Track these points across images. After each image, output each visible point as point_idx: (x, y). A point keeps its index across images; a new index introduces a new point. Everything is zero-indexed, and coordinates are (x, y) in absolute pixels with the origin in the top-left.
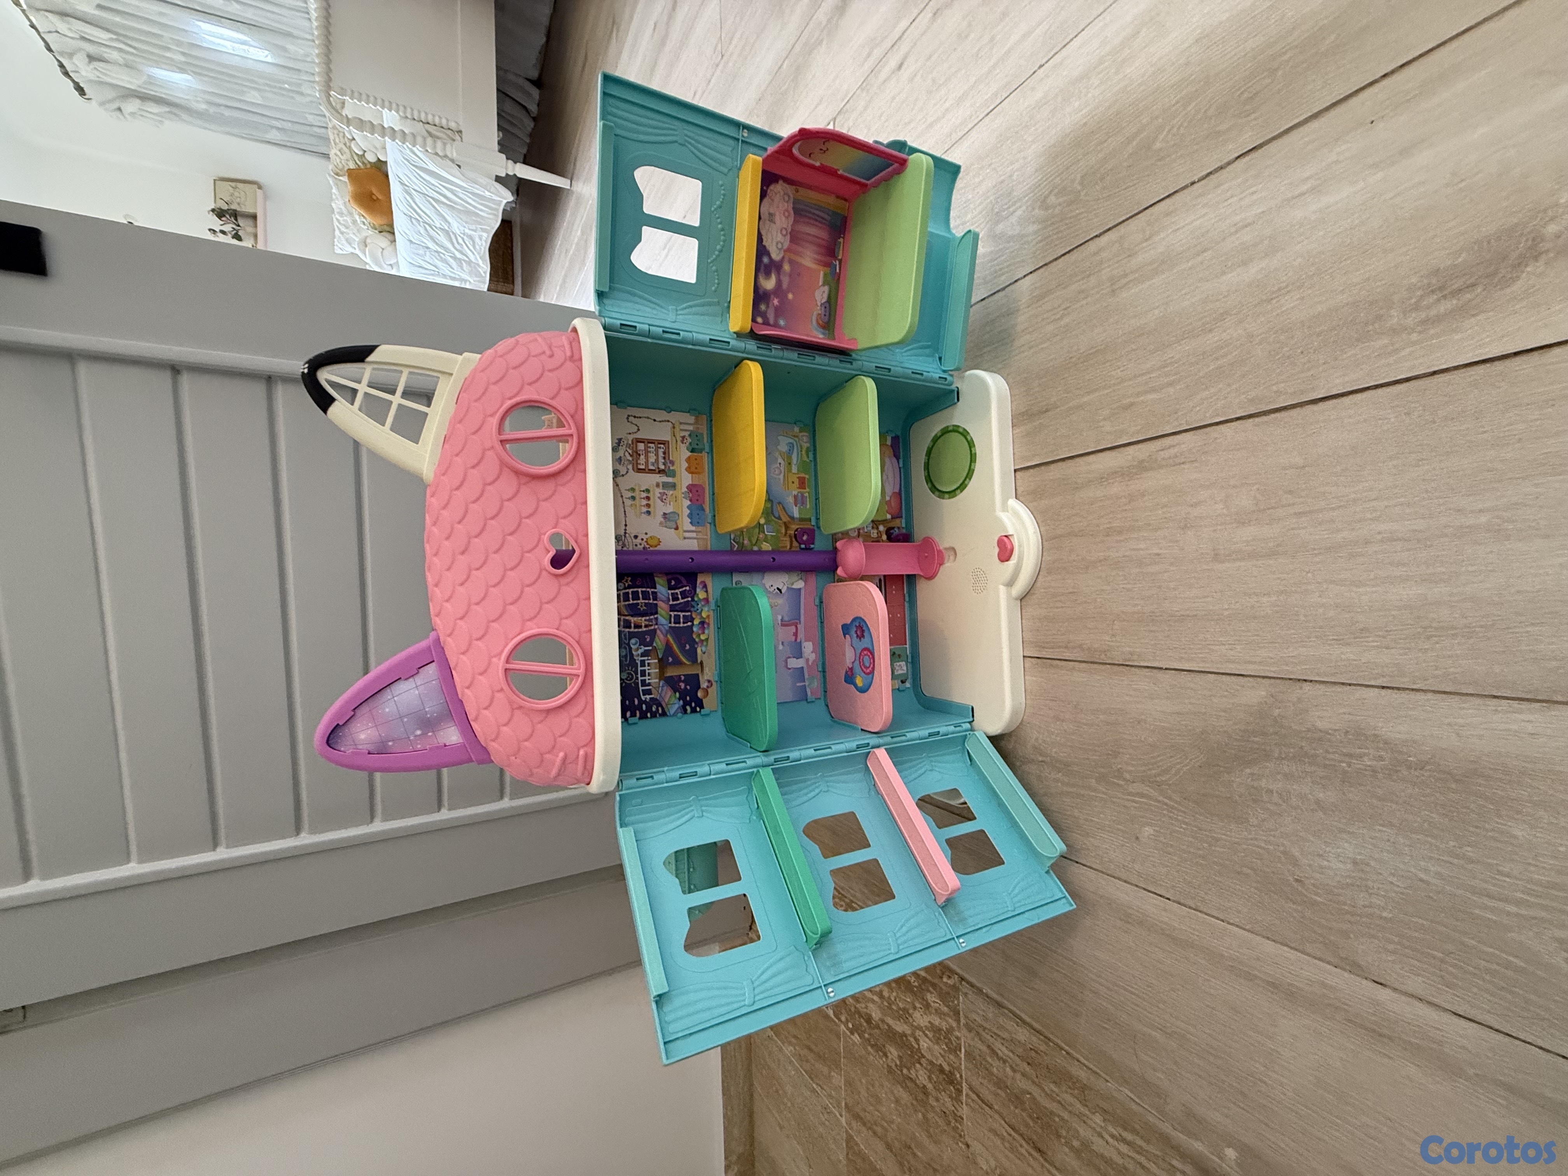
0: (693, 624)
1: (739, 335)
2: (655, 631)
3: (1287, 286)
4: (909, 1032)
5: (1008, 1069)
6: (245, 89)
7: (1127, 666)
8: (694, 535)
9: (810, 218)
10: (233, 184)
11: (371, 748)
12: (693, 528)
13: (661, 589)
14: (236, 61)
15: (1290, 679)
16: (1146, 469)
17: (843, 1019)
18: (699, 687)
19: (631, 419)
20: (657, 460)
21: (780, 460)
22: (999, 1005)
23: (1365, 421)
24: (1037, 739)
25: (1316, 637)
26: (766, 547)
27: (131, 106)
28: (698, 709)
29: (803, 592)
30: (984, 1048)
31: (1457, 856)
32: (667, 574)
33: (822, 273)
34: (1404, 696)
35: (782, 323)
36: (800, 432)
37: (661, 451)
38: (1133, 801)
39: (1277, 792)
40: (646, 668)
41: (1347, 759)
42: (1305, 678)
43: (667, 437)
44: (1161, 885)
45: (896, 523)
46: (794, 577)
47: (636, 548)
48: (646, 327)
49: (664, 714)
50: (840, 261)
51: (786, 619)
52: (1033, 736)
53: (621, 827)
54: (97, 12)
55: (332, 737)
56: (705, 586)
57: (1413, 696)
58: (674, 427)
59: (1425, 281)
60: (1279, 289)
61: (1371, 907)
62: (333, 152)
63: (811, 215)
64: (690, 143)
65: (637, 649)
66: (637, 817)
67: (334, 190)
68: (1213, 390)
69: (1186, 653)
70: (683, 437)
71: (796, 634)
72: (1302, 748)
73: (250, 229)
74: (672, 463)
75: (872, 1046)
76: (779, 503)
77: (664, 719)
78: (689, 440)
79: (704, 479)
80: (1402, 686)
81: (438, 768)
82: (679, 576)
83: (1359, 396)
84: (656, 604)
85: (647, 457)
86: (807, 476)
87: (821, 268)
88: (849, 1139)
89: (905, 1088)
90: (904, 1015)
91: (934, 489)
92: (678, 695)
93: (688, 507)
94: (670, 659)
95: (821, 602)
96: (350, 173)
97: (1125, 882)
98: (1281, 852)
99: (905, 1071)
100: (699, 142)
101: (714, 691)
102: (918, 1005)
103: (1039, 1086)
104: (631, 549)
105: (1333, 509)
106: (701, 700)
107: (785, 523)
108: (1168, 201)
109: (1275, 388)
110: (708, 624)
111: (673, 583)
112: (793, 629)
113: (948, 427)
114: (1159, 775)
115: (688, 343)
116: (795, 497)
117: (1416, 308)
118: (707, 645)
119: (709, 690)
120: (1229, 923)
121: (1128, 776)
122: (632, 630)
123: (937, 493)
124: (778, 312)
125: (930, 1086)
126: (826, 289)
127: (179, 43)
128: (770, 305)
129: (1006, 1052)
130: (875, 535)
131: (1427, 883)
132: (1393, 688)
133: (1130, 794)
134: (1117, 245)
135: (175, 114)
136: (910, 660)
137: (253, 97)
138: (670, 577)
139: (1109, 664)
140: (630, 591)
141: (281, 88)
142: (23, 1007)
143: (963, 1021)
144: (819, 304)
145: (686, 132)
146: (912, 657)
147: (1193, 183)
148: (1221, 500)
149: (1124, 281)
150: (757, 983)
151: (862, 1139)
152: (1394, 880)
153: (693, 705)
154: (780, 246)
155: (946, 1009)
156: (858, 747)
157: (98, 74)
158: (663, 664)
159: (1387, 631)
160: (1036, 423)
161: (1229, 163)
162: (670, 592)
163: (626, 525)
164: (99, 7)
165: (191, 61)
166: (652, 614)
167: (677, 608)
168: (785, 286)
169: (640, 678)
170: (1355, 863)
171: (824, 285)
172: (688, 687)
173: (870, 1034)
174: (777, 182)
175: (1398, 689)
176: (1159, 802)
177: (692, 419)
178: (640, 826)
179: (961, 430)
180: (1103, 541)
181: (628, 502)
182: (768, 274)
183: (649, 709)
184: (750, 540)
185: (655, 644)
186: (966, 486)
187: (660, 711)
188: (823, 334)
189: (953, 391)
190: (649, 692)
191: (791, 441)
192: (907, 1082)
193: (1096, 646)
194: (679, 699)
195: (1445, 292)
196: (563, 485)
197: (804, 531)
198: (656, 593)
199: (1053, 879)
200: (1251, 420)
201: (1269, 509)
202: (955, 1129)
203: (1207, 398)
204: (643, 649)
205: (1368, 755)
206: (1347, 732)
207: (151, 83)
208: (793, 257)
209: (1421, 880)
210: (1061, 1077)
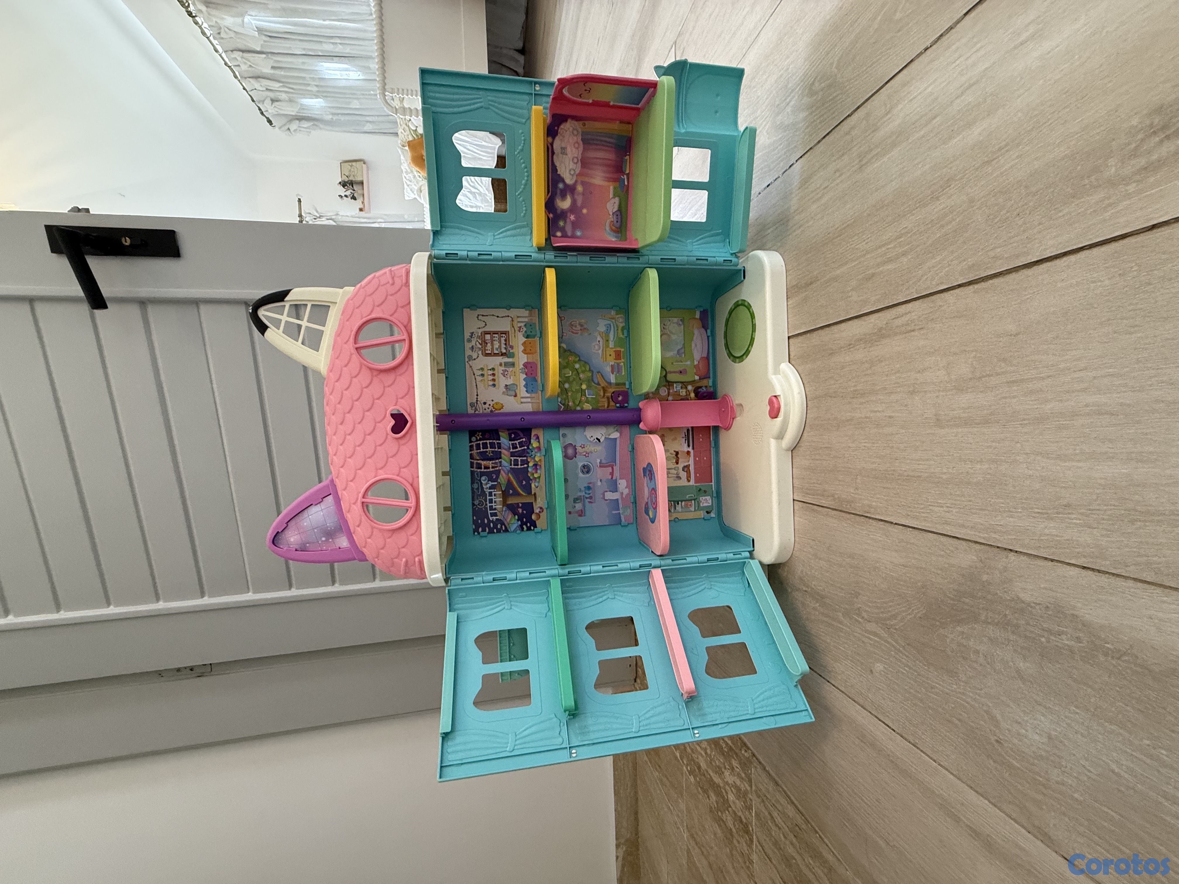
0: (528, 466)
1: (540, 249)
2: (499, 471)
3: (1006, 145)
4: (722, 785)
5: (781, 835)
6: (350, 100)
7: (867, 517)
8: (529, 400)
9: (597, 145)
10: (350, 164)
11: (297, 547)
12: (528, 395)
13: (504, 440)
14: (342, 83)
15: (998, 547)
16: (883, 337)
17: (685, 762)
18: (533, 512)
19: (480, 317)
20: (500, 347)
21: (599, 338)
22: (777, 784)
23: (1078, 284)
24: (802, 571)
25: (1023, 508)
26: (587, 407)
27: (294, 126)
28: (532, 528)
29: (618, 441)
30: (767, 814)
31: (1151, 757)
32: (508, 430)
33: (611, 187)
34: (1104, 579)
35: (579, 233)
36: (617, 314)
37: (503, 339)
38: (869, 638)
39: (983, 654)
40: (493, 497)
41: (1046, 634)
42: (1011, 548)
43: (508, 328)
44: (888, 716)
45: (704, 383)
46: (611, 429)
47: (485, 412)
48: (465, 253)
49: (506, 530)
50: (628, 175)
51: (604, 461)
52: (799, 569)
53: (450, 611)
54: (272, 71)
55: (275, 540)
56: (538, 438)
57: (1112, 580)
58: (513, 321)
59: (1148, 122)
60: (1000, 149)
61: (1063, 784)
62: (400, 131)
63: (599, 142)
64: (493, 106)
65: (487, 484)
66: (464, 605)
67: (402, 157)
68: (938, 258)
69: (911, 511)
70: (520, 327)
71: (612, 474)
72: (1006, 615)
73: (360, 192)
74: (512, 347)
75: (701, 788)
76: (598, 372)
77: (508, 534)
78: (525, 329)
79: (536, 358)
80: (1103, 569)
81: (332, 563)
82: (519, 432)
83: (1072, 258)
84: (500, 452)
85: (492, 345)
86: (622, 350)
87: (611, 183)
88: (689, 851)
89: (720, 826)
90: (719, 772)
91: (730, 355)
92: (516, 517)
93: (524, 380)
94: (511, 491)
95: (633, 448)
96: (409, 143)
97: (862, 707)
98: (986, 711)
99: (720, 813)
100: (500, 103)
101: (543, 515)
102: (727, 767)
103: (800, 854)
104: (481, 412)
105: (1043, 378)
106: (535, 522)
107: (603, 388)
108: (905, 72)
109: (992, 254)
110: (540, 466)
111: (513, 436)
112: (610, 470)
113: (738, 301)
114: (889, 619)
115: (499, 261)
116: (612, 367)
117: (1134, 154)
118: (539, 482)
119: (541, 514)
120: (939, 765)
121: (865, 615)
122: (483, 470)
123: (732, 358)
124: (575, 225)
125: (734, 830)
126: (617, 200)
127: (313, 79)
128: (568, 220)
129: (780, 821)
130: (684, 394)
131: (1118, 775)
132: (1093, 570)
133: (867, 631)
134: (864, 122)
135: (316, 125)
136: (715, 495)
137: (355, 104)
138: (510, 432)
139: (854, 514)
140: (481, 442)
141: (369, 95)
142: (211, 664)
143: (754, 788)
144: (611, 213)
145: (489, 98)
146: (717, 493)
147: (926, 49)
148: (943, 367)
149: (869, 156)
150: (518, 737)
151: (695, 852)
152: (1087, 764)
153: (529, 525)
154: (572, 172)
155: (743, 775)
156: (641, 566)
157: (277, 110)
158: (505, 495)
159: (1090, 510)
160: (804, 295)
161: (958, 22)
162: (511, 442)
163: (477, 395)
164: (273, 68)
165: (321, 89)
166: (497, 459)
167: (516, 454)
168: (579, 203)
169: (488, 505)
170: (1050, 738)
171: (614, 197)
172: (525, 512)
173: (700, 779)
174: (566, 121)
175: (1099, 571)
176: (888, 643)
177: (526, 313)
178: (461, 612)
179: (746, 304)
180: (850, 403)
181: (479, 379)
182: (563, 197)
183: (495, 526)
184: (574, 402)
185: (499, 481)
186: (750, 352)
187: (504, 528)
188: (616, 237)
189: (741, 270)
190: (495, 515)
191: (609, 322)
192: (720, 821)
193: (844, 496)
194: (518, 520)
195: (1168, 133)
196: (400, 375)
197: (619, 394)
198: (500, 443)
199: (799, 692)
200: (971, 287)
201: (984, 377)
202: (748, 867)
203: (933, 267)
204: (491, 483)
205: (1066, 633)
206: (1047, 607)
207: (304, 109)
208: (586, 179)
209: (1113, 771)
210: (817, 855)
